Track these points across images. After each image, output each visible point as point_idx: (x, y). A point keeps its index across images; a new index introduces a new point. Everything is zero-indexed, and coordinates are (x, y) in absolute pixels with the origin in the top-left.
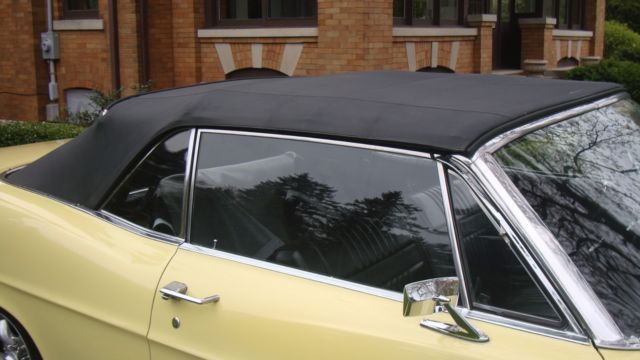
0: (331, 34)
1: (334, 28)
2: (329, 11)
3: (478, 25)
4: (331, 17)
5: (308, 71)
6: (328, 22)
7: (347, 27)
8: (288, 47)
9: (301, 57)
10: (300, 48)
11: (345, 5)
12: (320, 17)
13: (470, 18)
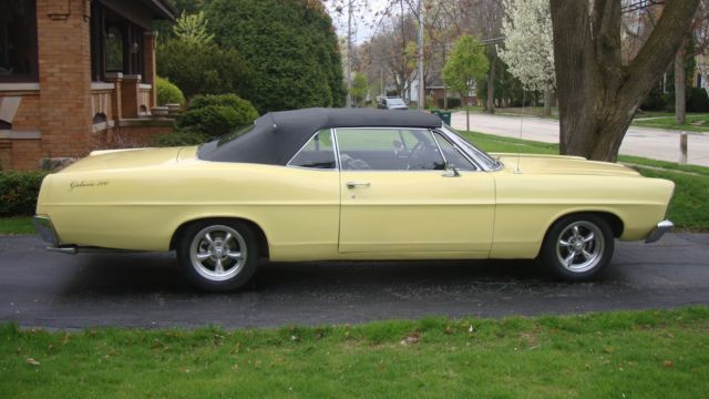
0: (53, 88)
1: (55, 84)
2: (49, 71)
3: (114, 81)
4: (52, 75)
5: (27, 118)
6: (49, 79)
7: (67, 83)
8: (6, 99)
9: (20, 107)
10: (19, 99)
11: (65, 66)
12: (41, 75)
13: (107, 75)
